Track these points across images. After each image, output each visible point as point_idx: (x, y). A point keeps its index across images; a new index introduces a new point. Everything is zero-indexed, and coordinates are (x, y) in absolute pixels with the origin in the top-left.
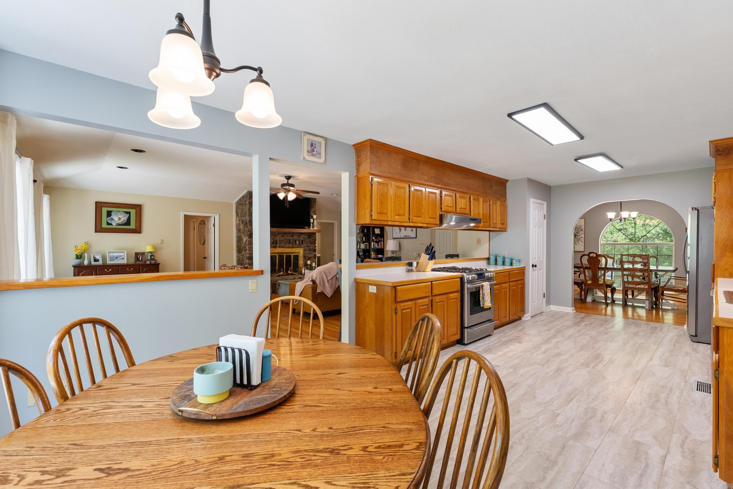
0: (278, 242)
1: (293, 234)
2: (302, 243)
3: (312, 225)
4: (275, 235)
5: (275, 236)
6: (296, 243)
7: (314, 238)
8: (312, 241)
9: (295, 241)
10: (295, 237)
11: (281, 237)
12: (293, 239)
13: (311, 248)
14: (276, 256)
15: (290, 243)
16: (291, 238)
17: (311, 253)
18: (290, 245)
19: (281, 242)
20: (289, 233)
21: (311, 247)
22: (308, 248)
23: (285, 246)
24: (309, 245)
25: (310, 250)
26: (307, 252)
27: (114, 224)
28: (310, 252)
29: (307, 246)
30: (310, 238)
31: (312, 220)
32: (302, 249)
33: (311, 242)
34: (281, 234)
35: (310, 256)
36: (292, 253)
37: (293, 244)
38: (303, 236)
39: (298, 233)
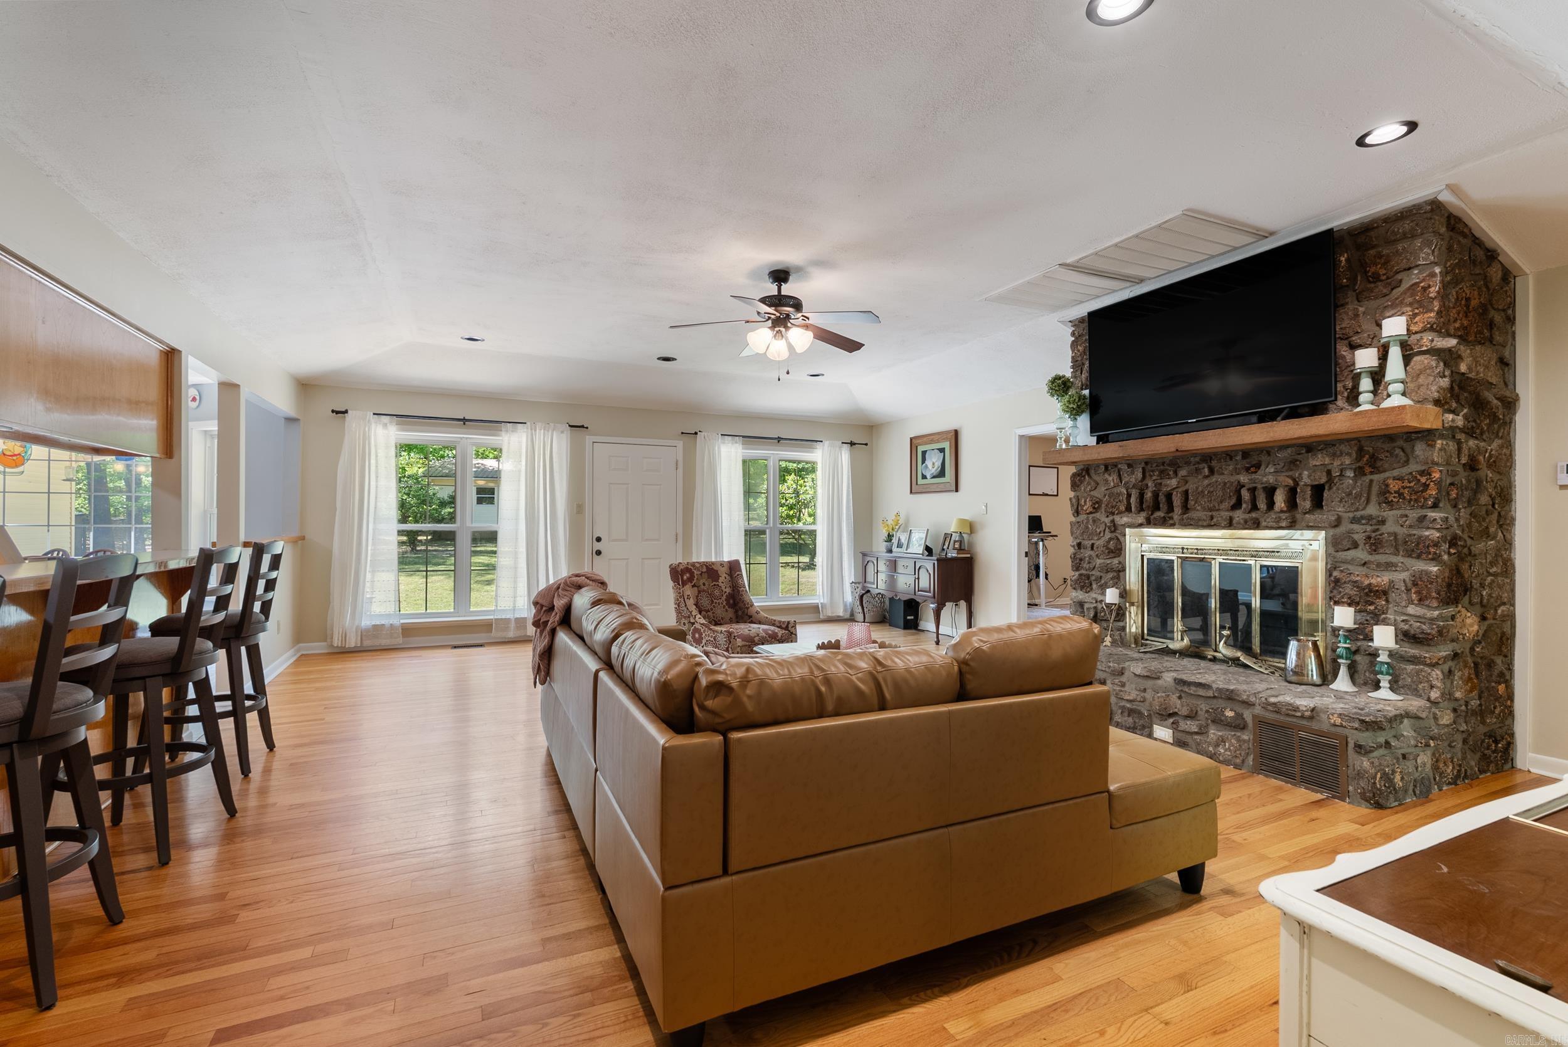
0: (1177, 501)
1: (1251, 457)
2: (1318, 502)
3: (1366, 384)
4: (1162, 472)
5: (1163, 474)
6: (1271, 505)
7: (1414, 467)
8: (1394, 486)
9: (1270, 492)
10: (1268, 475)
11: (1190, 474)
12: (1253, 481)
13: (1384, 529)
14: (1172, 561)
15: (1237, 505)
16: (1244, 478)
17: (1389, 566)
18: (1239, 515)
19: (1191, 503)
20: (1228, 454)
21: (1390, 527)
22: (1359, 532)
23: (1212, 518)
24: (1372, 510)
25: (1375, 544)
26: (1361, 554)
27: (928, 477)
28: (1381, 558)
29: (1354, 520)
30: (1376, 470)
31: (1366, 358)
32: (1323, 533)
33: (1384, 492)
34: (1188, 463)
35: (1382, 579)
36: (1256, 554)
37: (1254, 508)
38: (1319, 460)
39: (1283, 446)
